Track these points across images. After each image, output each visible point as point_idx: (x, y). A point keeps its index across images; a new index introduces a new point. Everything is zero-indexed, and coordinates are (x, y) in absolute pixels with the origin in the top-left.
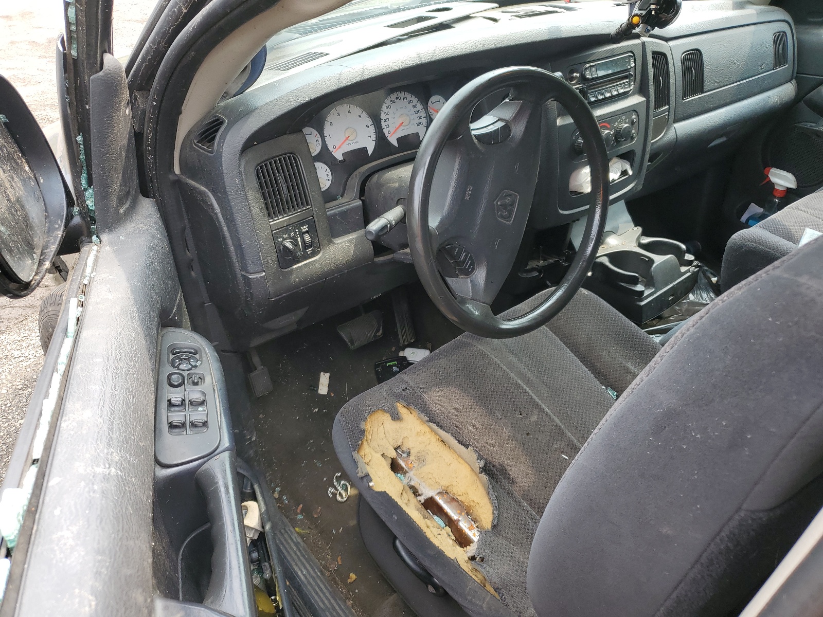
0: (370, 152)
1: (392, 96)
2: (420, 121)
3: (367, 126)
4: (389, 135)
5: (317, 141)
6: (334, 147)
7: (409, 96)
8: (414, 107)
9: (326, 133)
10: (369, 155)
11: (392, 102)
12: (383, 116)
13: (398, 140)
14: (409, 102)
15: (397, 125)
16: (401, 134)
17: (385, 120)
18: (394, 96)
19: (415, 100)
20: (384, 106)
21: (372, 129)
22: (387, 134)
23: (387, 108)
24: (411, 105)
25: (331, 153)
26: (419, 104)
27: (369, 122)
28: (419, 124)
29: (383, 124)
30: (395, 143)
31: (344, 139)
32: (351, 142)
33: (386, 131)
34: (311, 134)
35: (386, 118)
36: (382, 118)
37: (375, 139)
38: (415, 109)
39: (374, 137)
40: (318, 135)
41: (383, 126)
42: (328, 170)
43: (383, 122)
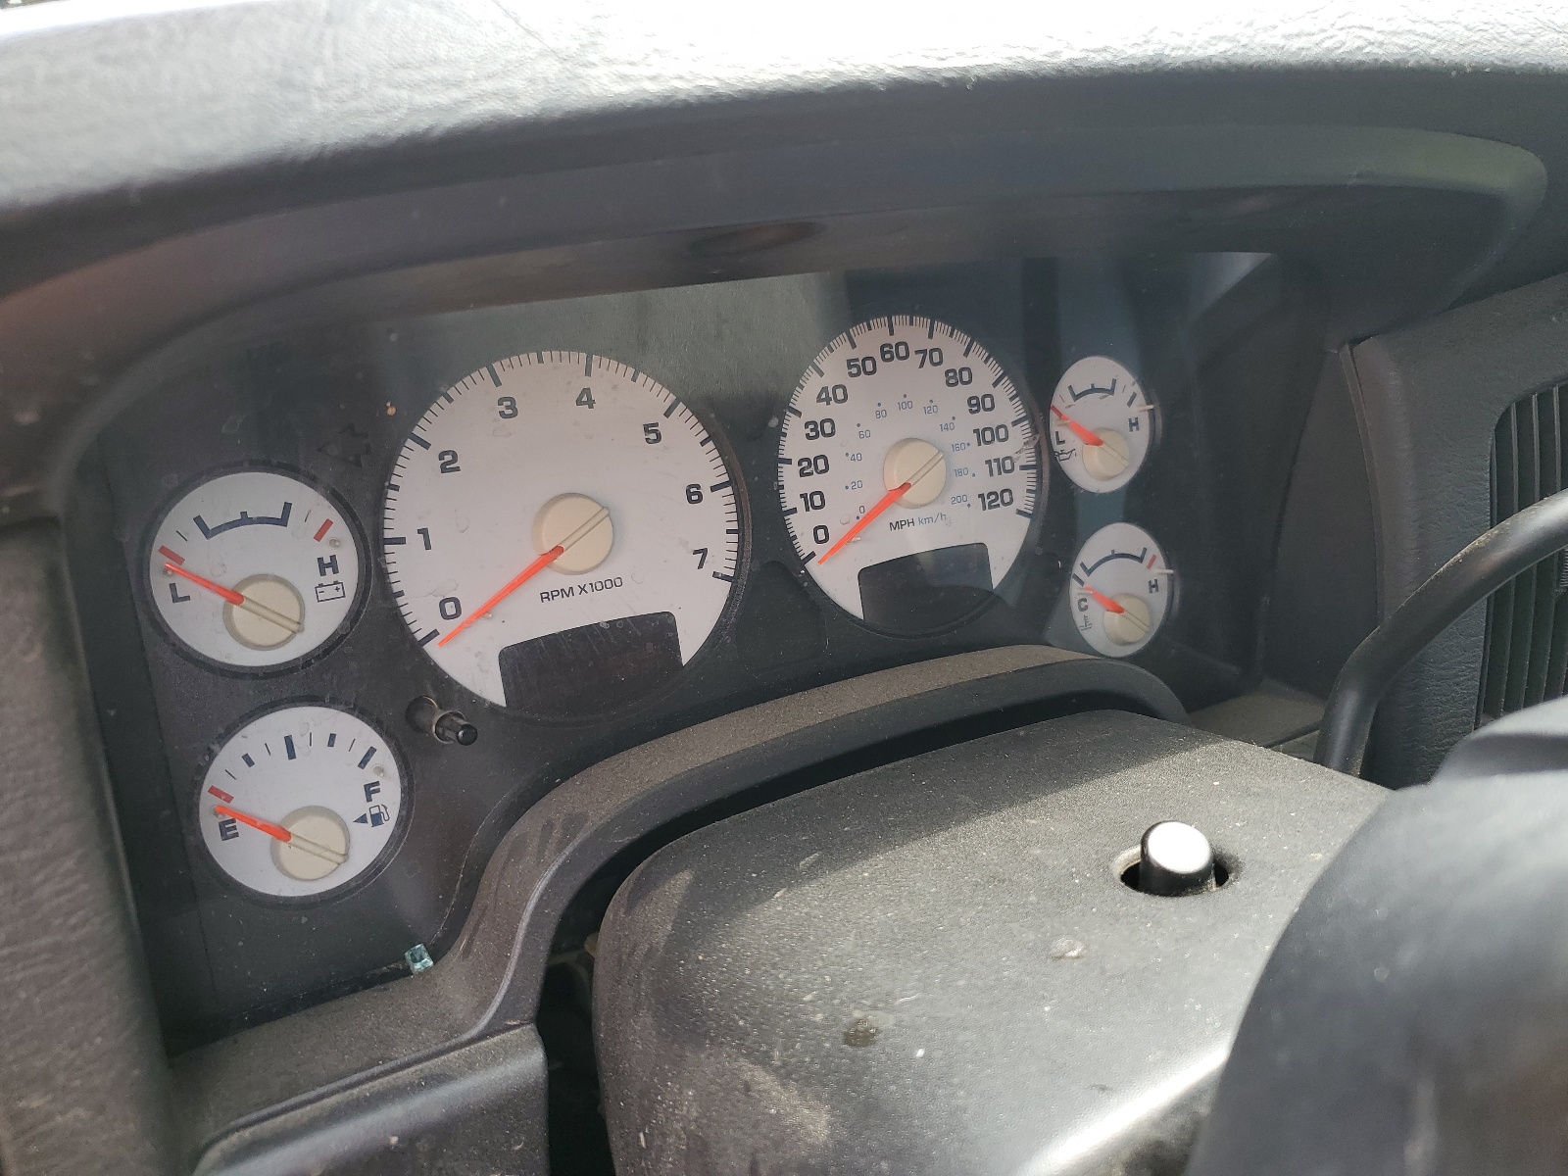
0: (690, 643)
1: (860, 334)
2: (998, 483)
3: (694, 494)
4: (821, 550)
5: (327, 565)
6: (449, 607)
7: (953, 346)
8: (976, 405)
9: (401, 515)
10: (684, 662)
11: (859, 367)
12: (795, 444)
13: (869, 577)
14: (954, 378)
15: (871, 496)
16: (883, 546)
17: (811, 466)
18: (870, 338)
19: (985, 373)
20: (812, 384)
21: (718, 514)
22: (805, 544)
23: (824, 397)
24: (963, 392)
25: (415, 648)
26: (1004, 393)
27: (708, 467)
28: (993, 500)
29: (793, 486)
30: (848, 596)
31: (533, 557)
32: (575, 582)
33: (801, 526)
34: (282, 521)
35: (812, 449)
36: (785, 454)
37: (727, 567)
38: (983, 419)
39: (724, 554)
40: (340, 529)
41: (791, 498)
42: (385, 757)
43: (789, 475)
